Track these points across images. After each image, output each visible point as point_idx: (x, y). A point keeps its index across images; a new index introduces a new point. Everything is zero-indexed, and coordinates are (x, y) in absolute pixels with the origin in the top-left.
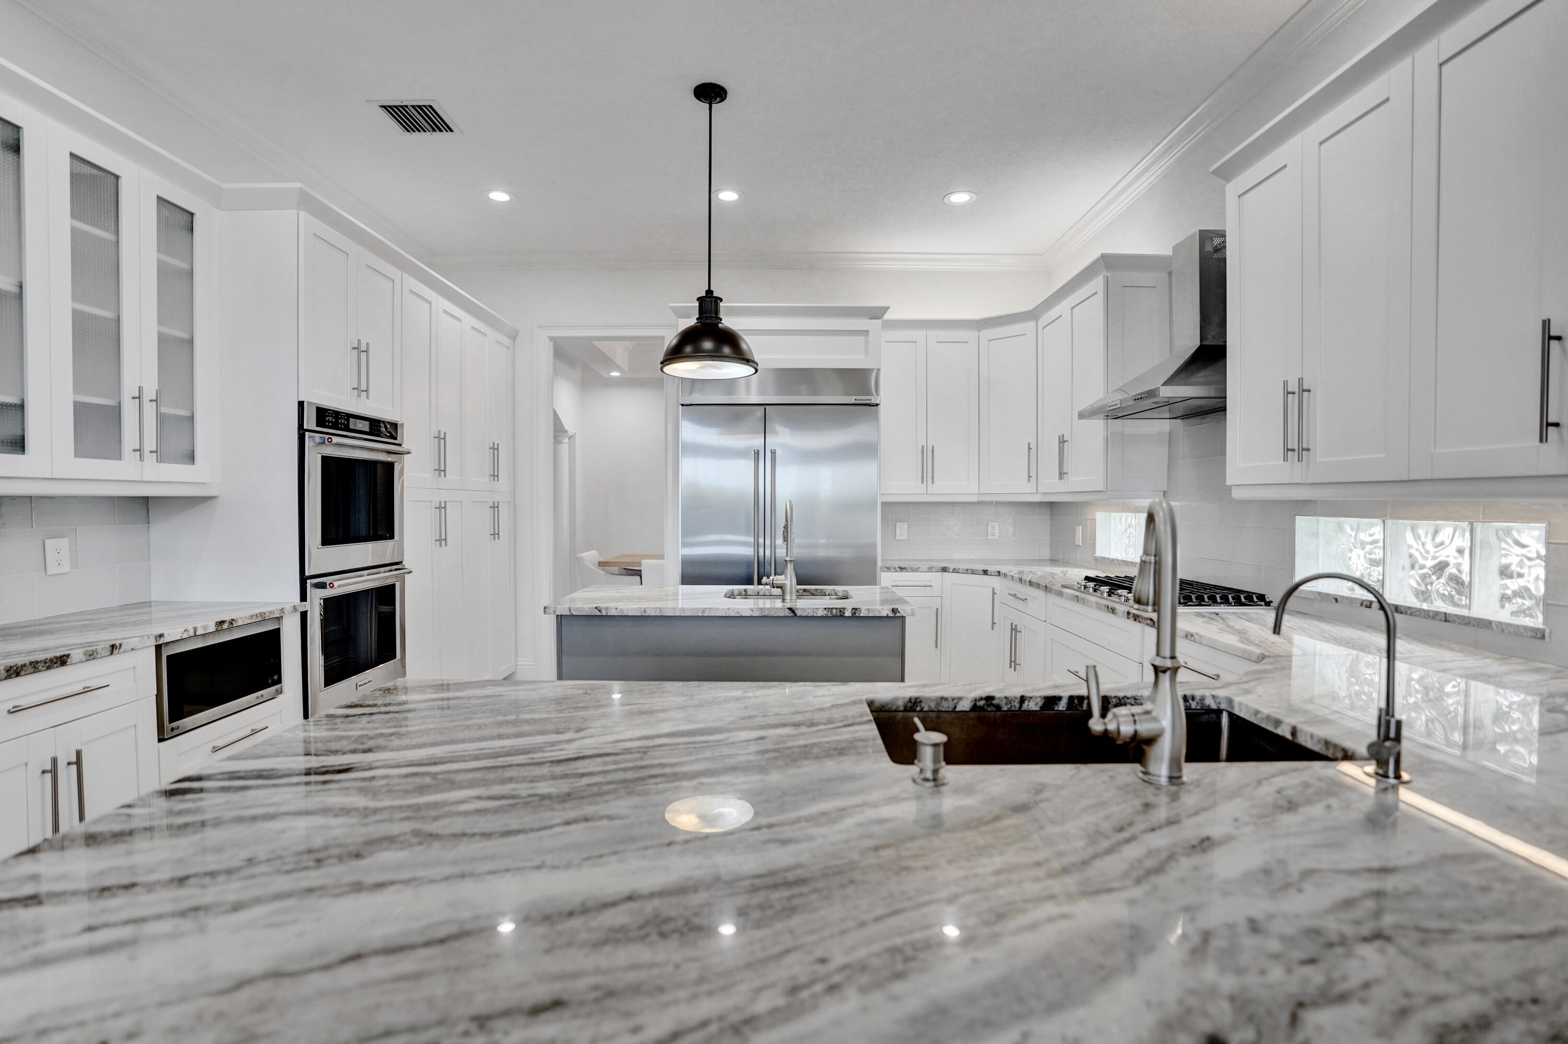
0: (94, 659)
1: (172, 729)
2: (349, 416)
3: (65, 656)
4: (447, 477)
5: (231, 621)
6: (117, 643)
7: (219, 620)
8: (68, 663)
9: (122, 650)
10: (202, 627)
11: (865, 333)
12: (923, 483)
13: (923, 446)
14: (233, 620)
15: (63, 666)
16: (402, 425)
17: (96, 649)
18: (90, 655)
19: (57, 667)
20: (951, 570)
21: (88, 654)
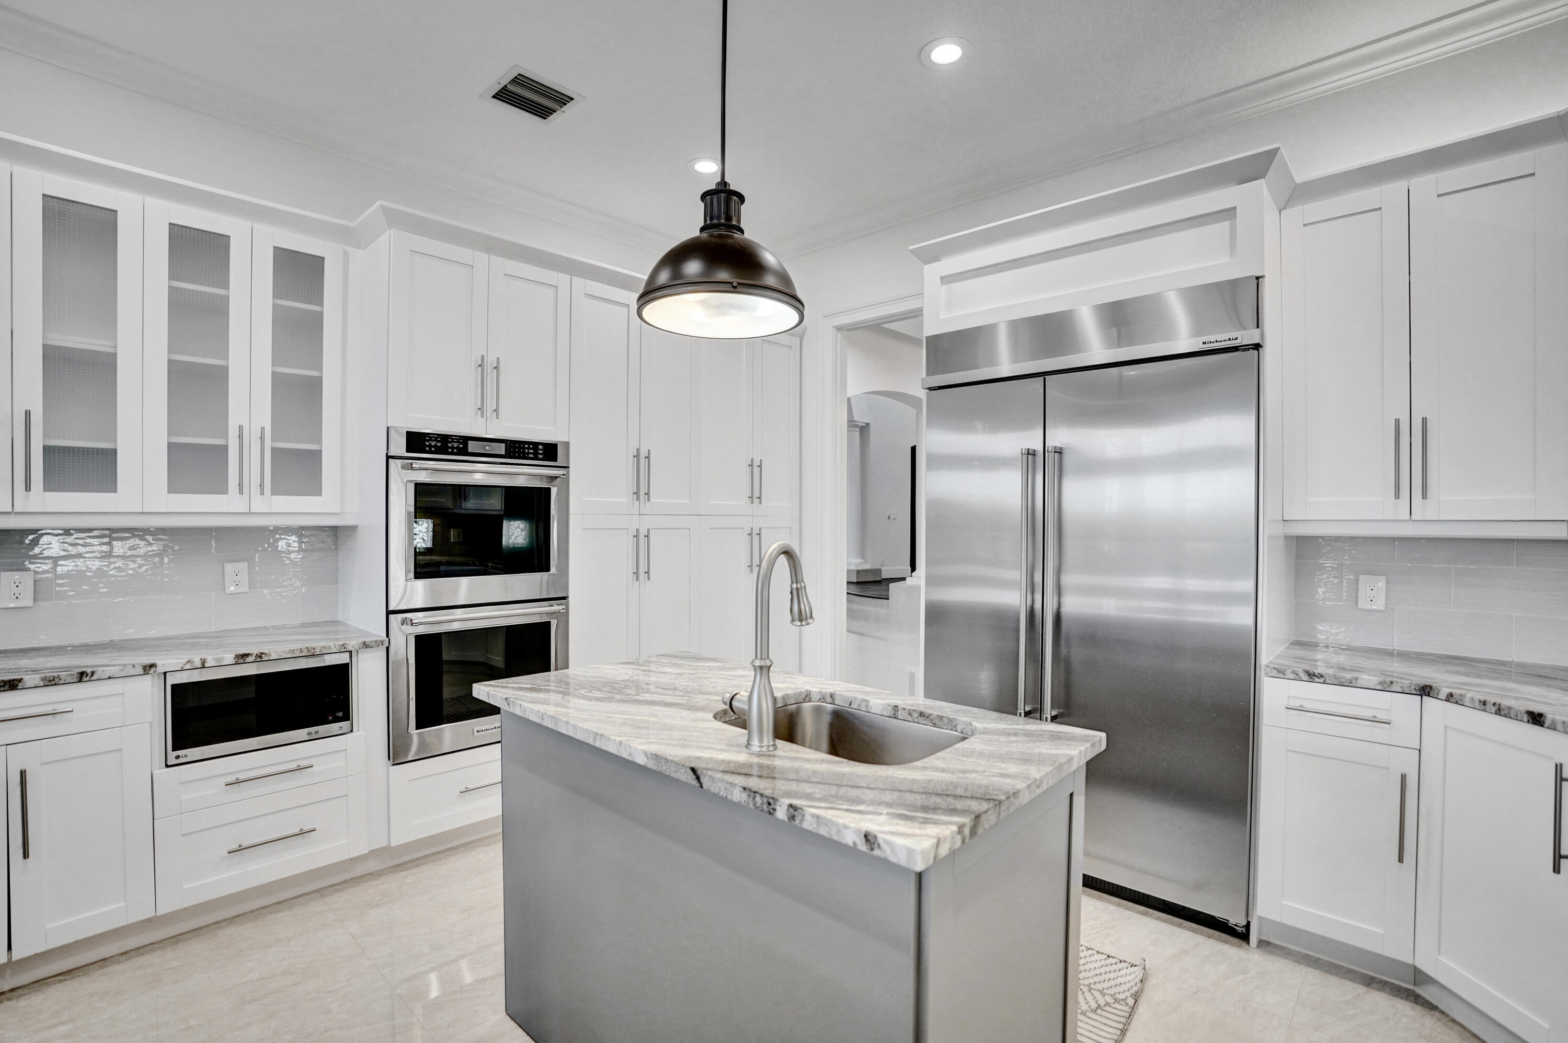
0: (55, 684)
1: (178, 757)
2: (466, 439)
3: (16, 680)
4: (651, 500)
5: (259, 654)
6: (89, 671)
7: (242, 652)
8: (19, 688)
9: (94, 677)
10: (213, 659)
11: (1229, 213)
12: (1397, 496)
13: (1397, 422)
14: (262, 654)
15: (13, 689)
16: (567, 445)
17: (59, 676)
18: (50, 681)
19: (4, 691)
20: (1443, 695)
21: (48, 679)
